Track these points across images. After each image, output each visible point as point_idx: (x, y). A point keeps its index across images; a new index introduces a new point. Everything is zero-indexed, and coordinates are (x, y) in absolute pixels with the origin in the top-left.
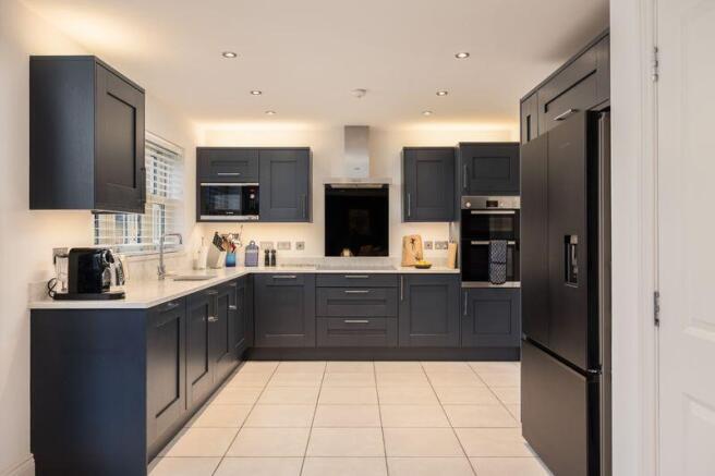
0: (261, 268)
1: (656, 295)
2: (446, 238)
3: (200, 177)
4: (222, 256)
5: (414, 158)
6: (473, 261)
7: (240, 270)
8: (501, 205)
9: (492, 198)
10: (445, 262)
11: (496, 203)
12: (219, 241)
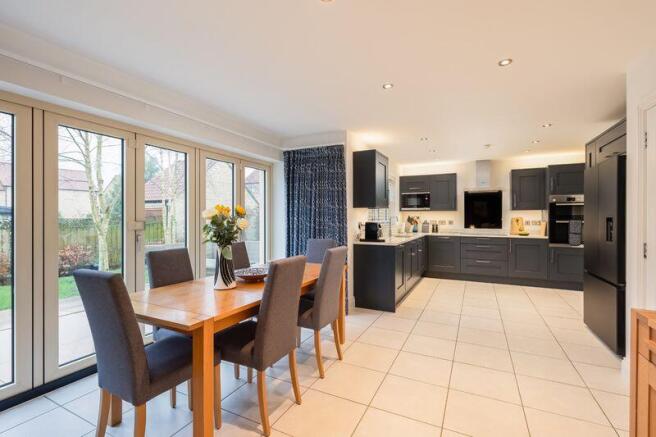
0: (430, 233)
1: (645, 245)
2: (540, 219)
3: (401, 190)
4: (412, 227)
5: (517, 175)
6: (557, 232)
7: (420, 235)
8: (577, 200)
9: (573, 196)
10: (539, 232)
11: (574, 199)
12: (410, 220)
